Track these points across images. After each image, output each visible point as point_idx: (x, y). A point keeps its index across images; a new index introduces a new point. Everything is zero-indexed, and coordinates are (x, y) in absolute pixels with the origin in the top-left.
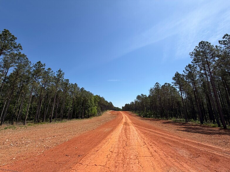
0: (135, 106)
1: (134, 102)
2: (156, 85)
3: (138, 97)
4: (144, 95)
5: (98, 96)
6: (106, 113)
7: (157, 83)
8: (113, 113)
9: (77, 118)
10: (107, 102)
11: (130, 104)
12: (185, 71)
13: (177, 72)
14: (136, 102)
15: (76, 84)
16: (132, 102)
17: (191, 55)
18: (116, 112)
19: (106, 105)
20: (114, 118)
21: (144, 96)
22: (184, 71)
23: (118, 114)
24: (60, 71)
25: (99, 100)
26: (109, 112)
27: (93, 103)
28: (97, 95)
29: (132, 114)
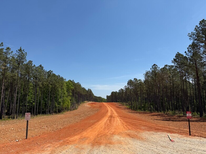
0: (126, 95)
1: (124, 89)
2: (154, 67)
3: (130, 83)
4: (138, 79)
5: (72, 82)
6: (83, 105)
7: (154, 65)
8: (94, 105)
9: (44, 113)
10: (84, 89)
11: (118, 92)
12: (187, 52)
13: (178, 53)
14: (127, 89)
15: (41, 66)
16: (121, 89)
17: (189, 36)
18: (98, 104)
19: (83, 93)
20: (96, 112)
21: (138, 81)
22: (185, 52)
23: (101, 107)
24: (20, 50)
25: (73, 88)
26: (87, 105)
27: (65, 92)
28: (70, 81)
29: (120, 106)
